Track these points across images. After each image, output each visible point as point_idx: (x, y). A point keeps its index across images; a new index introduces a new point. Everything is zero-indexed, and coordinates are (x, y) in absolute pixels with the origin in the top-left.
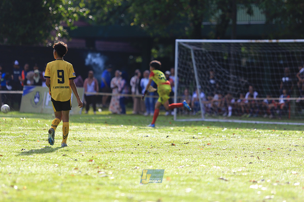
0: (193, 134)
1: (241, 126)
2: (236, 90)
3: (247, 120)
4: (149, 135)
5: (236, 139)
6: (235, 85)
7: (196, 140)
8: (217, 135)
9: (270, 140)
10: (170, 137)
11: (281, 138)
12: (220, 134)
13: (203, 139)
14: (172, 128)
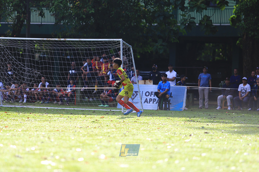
1: (34, 111)
2: (31, 81)
3: (40, 106)
5: (30, 122)
6: (30, 76)
8: (13, 119)
9: (59, 123)
11: (68, 121)
12: (16, 118)
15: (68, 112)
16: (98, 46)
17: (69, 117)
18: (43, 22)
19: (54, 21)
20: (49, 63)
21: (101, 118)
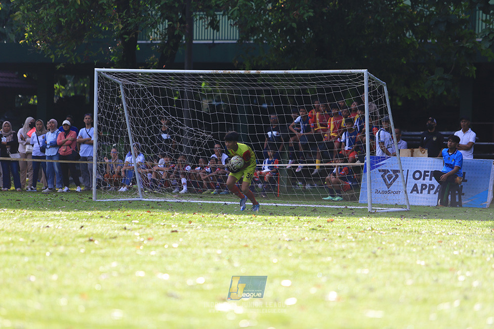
0: (123, 223)
1: (201, 209)
2: (194, 151)
3: (212, 199)
4: (51, 224)
5: (193, 230)
6: (192, 142)
7: (129, 233)
8: (163, 224)
9: (248, 231)
10: (86, 229)
11: (265, 228)
12: (168, 223)
13: (141, 230)
14: (89, 213)
15: (264, 211)
16: (321, 84)
17: (266, 220)
18: (216, 40)
19: (237, 38)
20: (228, 118)
21: (328, 222)
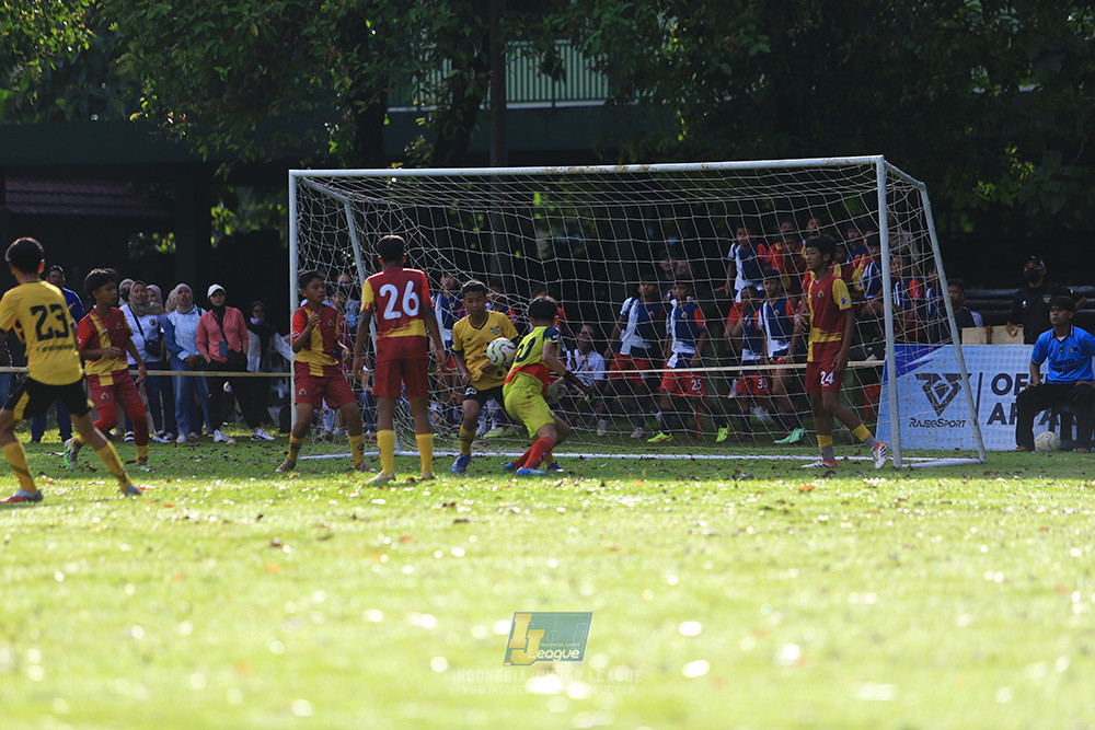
0: (351, 507)
4: (194, 513)
7: (362, 526)
10: (270, 520)
13: (388, 521)
15: (665, 471)
17: (665, 491)
18: (560, 100)
19: (606, 95)
21: (802, 491)
